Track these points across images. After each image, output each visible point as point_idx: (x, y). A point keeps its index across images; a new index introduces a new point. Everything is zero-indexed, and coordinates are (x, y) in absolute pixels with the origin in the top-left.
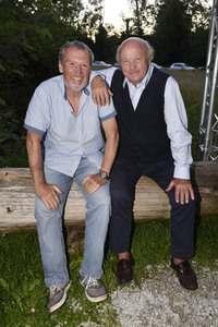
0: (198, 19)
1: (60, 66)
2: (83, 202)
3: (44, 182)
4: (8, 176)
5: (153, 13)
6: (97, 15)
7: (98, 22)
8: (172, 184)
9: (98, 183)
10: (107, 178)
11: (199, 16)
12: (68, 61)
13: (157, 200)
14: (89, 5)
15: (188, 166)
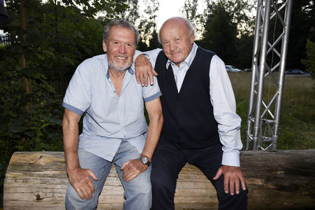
0: (243, 27)
1: (104, 45)
2: (121, 191)
3: (78, 167)
4: (42, 160)
5: (201, 21)
6: (151, 23)
7: (152, 29)
8: (220, 172)
9: (138, 168)
10: (148, 164)
11: (244, 25)
12: (112, 40)
13: (204, 191)
14: (145, 14)
15: (238, 152)
